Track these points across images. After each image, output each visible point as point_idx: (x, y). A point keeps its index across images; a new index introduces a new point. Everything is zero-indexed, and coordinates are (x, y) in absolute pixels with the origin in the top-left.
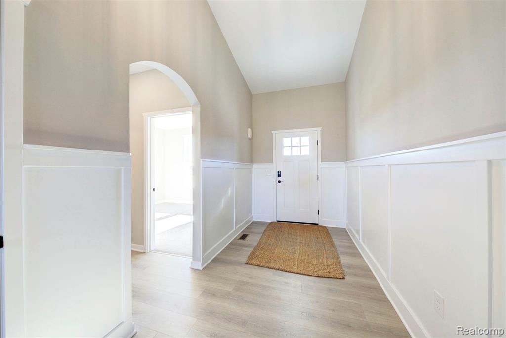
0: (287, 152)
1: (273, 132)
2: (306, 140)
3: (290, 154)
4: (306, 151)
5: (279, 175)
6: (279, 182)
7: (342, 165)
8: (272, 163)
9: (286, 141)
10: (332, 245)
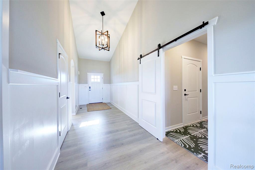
0: (92, 80)
1: (88, 73)
2: (99, 77)
3: (94, 81)
4: (99, 80)
5: (90, 88)
6: (90, 90)
7: (109, 84)
8: (87, 84)
9: (92, 77)
10: (108, 105)
